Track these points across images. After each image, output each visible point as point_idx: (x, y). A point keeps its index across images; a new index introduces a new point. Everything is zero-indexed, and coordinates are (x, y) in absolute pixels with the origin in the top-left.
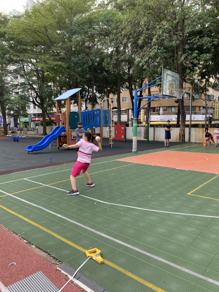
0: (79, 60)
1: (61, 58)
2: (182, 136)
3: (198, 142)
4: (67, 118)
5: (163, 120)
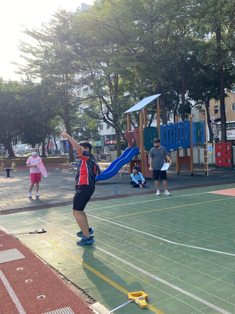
0: (162, 57)
1: (139, 57)
4: (141, 136)
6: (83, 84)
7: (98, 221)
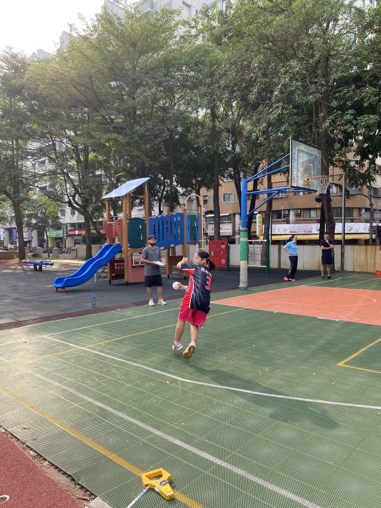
0: (147, 131)
1: (117, 128)
3: (357, 270)
4: (125, 229)
5: (295, 232)
6: (41, 156)
7: (75, 351)
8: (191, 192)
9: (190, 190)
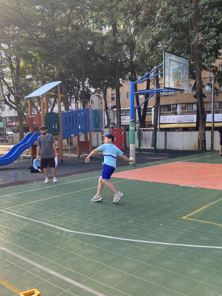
0: (63, 44)
2: (202, 142)
4: (43, 121)
5: (181, 121)
8: (100, 92)
9: (99, 90)
